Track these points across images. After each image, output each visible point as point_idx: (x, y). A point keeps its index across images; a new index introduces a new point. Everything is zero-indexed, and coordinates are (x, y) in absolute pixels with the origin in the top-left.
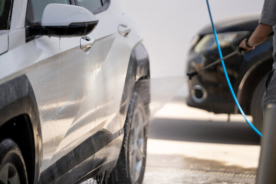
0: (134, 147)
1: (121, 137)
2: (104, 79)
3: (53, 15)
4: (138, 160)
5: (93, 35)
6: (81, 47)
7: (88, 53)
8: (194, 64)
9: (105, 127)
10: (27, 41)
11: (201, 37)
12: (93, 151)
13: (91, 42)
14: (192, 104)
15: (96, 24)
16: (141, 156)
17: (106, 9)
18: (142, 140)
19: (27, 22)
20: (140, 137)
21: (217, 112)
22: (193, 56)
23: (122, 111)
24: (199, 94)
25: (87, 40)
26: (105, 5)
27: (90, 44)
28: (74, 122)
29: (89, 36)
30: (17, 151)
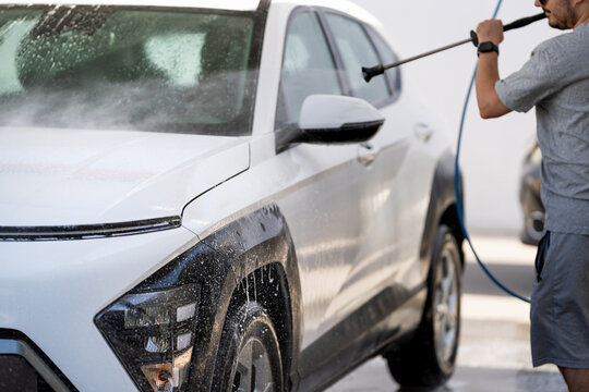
0: (441, 308)
1: (422, 295)
2: (394, 206)
4: (448, 329)
5: (376, 141)
6: (359, 160)
7: (369, 168)
8: (531, 181)
9: (398, 279)
10: (279, 151)
12: (381, 316)
13: (376, 150)
14: (528, 241)
15: (381, 124)
16: (453, 323)
17: (396, 100)
18: (453, 299)
19: (278, 124)
20: (450, 293)
22: (529, 169)
23: (423, 254)
24: (539, 225)
25: (369, 148)
26: (395, 94)
27: (373, 155)
28: (352, 270)
29: (372, 141)
30: (265, 319)
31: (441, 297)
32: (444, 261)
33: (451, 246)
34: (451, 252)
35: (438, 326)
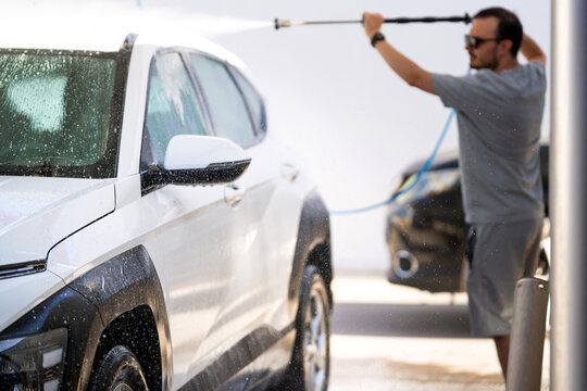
0: (310, 349)
1: (292, 335)
2: (262, 246)
3: (182, 152)
4: (317, 369)
5: (242, 181)
6: (226, 200)
7: (236, 208)
8: (396, 220)
9: (267, 321)
10: (143, 194)
11: (406, 178)
12: (251, 357)
13: (242, 191)
14: (395, 280)
15: (248, 164)
16: (322, 364)
17: (261, 141)
18: (323, 338)
19: (143, 165)
20: (319, 333)
21: (434, 289)
23: (291, 295)
24: (405, 264)
25: (235, 189)
26: (260, 135)
27: (240, 195)
28: (220, 312)
29: (238, 182)
30: (135, 364)
31: (310, 338)
32: (313, 300)
33: (318, 285)
34: (319, 292)
35: (308, 366)
